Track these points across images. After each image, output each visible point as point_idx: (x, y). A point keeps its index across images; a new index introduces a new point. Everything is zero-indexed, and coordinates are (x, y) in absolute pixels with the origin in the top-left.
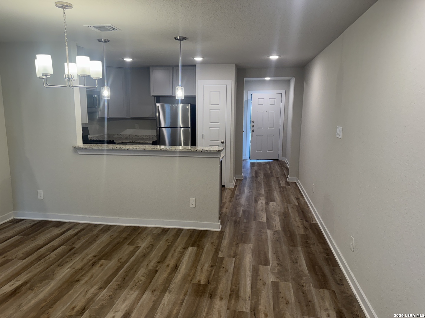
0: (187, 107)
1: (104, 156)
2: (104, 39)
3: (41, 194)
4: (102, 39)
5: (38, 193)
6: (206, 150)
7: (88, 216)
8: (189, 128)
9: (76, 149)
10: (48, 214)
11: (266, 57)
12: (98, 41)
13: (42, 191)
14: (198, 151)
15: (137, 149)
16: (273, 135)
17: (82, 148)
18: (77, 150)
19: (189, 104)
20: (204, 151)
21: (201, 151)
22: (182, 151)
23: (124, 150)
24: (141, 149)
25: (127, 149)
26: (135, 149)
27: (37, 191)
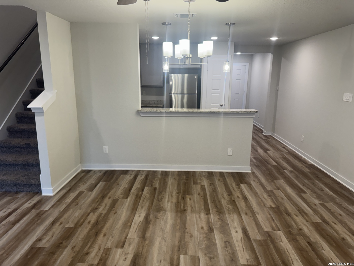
0: (195, 77)
1: (164, 117)
2: (168, 23)
3: (106, 148)
4: (166, 23)
5: (104, 149)
6: (247, 112)
7: (146, 165)
8: (196, 94)
9: (138, 112)
10: (112, 164)
11: (268, 39)
12: (162, 24)
13: (107, 146)
14: (241, 112)
15: (192, 112)
16: (239, 99)
17: (147, 112)
18: (140, 114)
19: (197, 75)
20: (245, 112)
21: (242, 112)
22: (228, 112)
23: (181, 112)
24: (195, 112)
25: (183, 112)
26: (190, 112)
27: (103, 147)
